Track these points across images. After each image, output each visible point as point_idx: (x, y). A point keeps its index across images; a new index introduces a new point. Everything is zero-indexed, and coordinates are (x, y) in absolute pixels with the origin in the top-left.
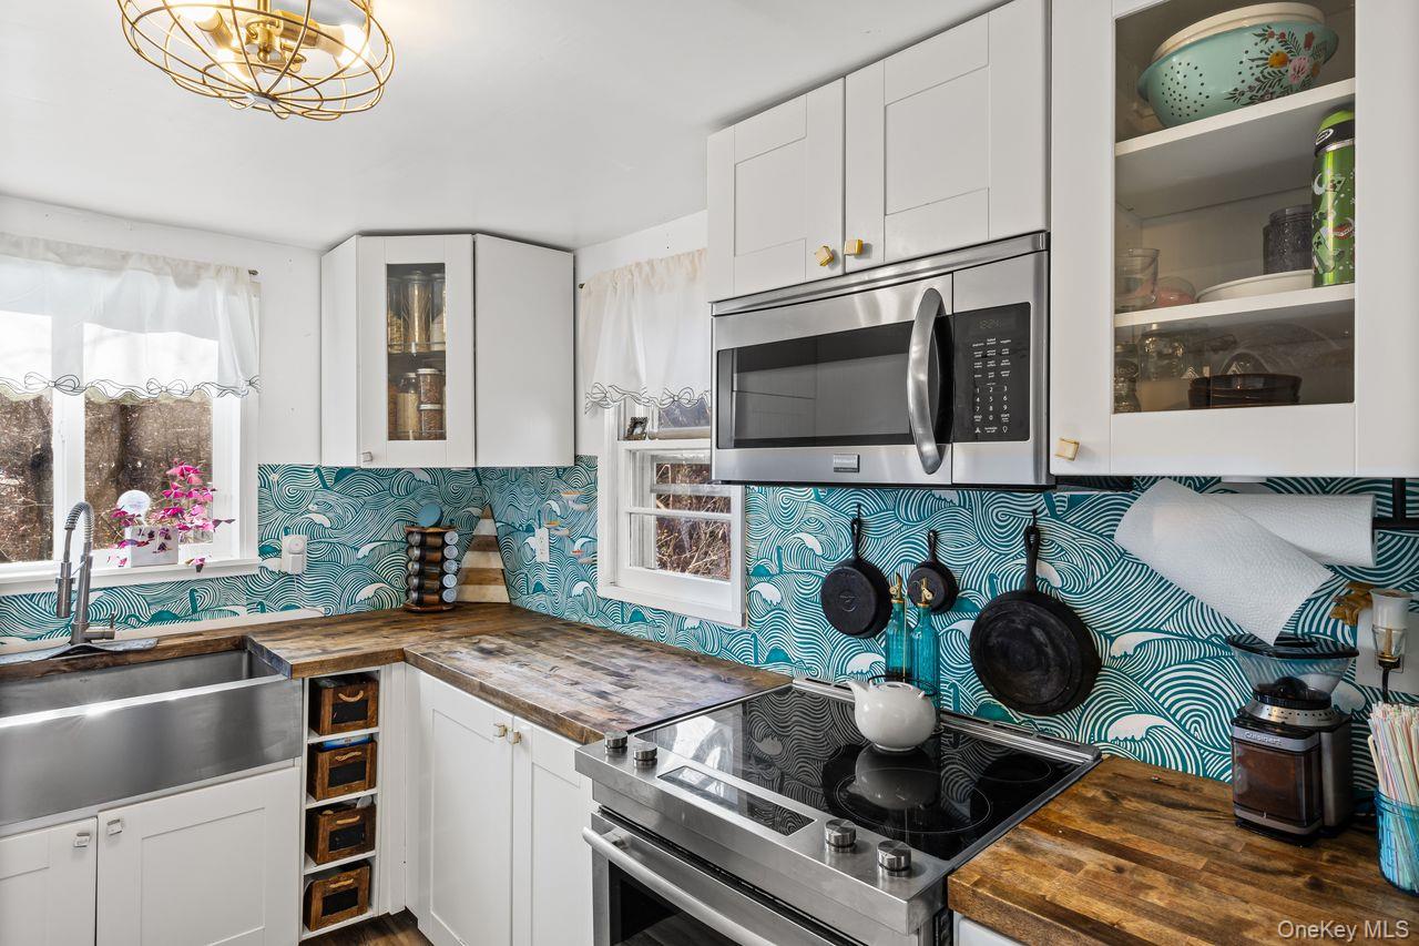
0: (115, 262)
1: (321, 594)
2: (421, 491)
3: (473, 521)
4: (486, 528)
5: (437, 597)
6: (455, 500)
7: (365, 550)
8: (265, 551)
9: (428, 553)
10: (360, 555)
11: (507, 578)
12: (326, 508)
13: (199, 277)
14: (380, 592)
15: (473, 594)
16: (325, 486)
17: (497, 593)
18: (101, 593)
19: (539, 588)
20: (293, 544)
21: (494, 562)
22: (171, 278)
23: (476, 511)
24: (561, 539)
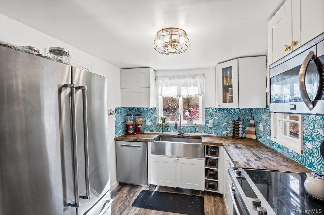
0: (184, 77)
1: (216, 131)
2: (236, 113)
3: (249, 120)
4: (252, 122)
5: (237, 135)
6: (245, 115)
7: (224, 124)
8: (207, 123)
9: (236, 126)
10: (224, 125)
11: (256, 133)
12: (217, 116)
13: (195, 77)
14: (228, 133)
15: (248, 136)
16: (217, 112)
17: (254, 137)
18: (184, 127)
19: (261, 137)
20: (211, 122)
21: (253, 130)
22: (192, 78)
23: (250, 118)
24: (265, 125)
